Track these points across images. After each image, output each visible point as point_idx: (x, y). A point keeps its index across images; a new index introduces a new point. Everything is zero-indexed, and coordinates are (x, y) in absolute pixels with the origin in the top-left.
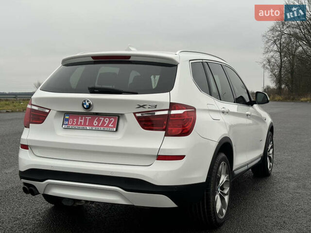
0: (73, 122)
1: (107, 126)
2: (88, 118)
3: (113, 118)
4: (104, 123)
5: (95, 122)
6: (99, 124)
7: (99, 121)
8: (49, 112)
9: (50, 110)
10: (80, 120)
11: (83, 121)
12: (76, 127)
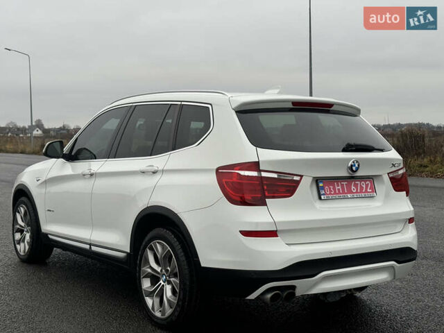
0: (330, 191)
1: (366, 191)
2: (345, 183)
3: (369, 181)
4: (362, 188)
5: (353, 187)
6: (357, 190)
7: (356, 186)
8: (301, 179)
9: (301, 176)
10: (337, 188)
11: (340, 187)
12: (337, 196)
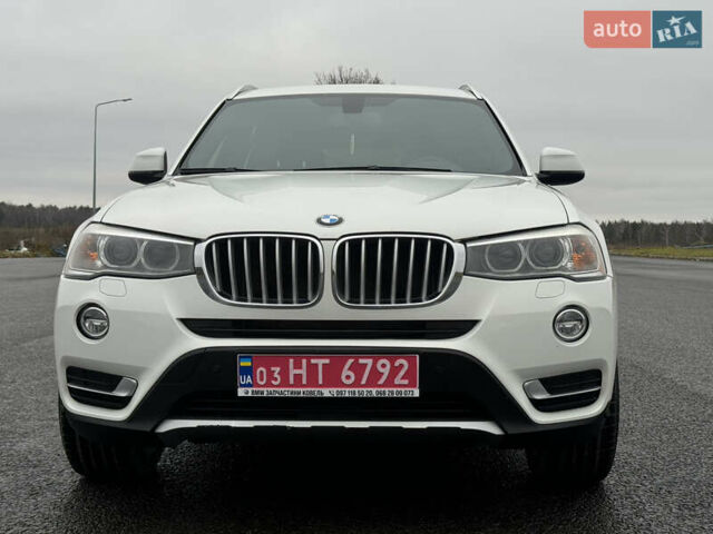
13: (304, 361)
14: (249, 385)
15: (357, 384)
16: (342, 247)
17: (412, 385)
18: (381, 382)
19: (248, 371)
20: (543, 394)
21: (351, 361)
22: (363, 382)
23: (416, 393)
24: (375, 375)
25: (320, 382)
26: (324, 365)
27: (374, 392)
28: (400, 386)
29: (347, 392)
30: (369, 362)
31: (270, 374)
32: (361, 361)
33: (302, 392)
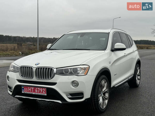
13: (30, 88)
14: (23, 91)
15: (37, 92)
16: (36, 69)
17: (45, 93)
18: (41, 92)
19: (23, 89)
20: (70, 96)
21: (37, 88)
22: (39, 92)
23: (46, 95)
24: (40, 91)
25: (33, 91)
26: (33, 89)
27: (40, 94)
28: (44, 93)
29: (36, 94)
30: (39, 89)
31: (26, 89)
32: (38, 89)
33: (30, 93)
